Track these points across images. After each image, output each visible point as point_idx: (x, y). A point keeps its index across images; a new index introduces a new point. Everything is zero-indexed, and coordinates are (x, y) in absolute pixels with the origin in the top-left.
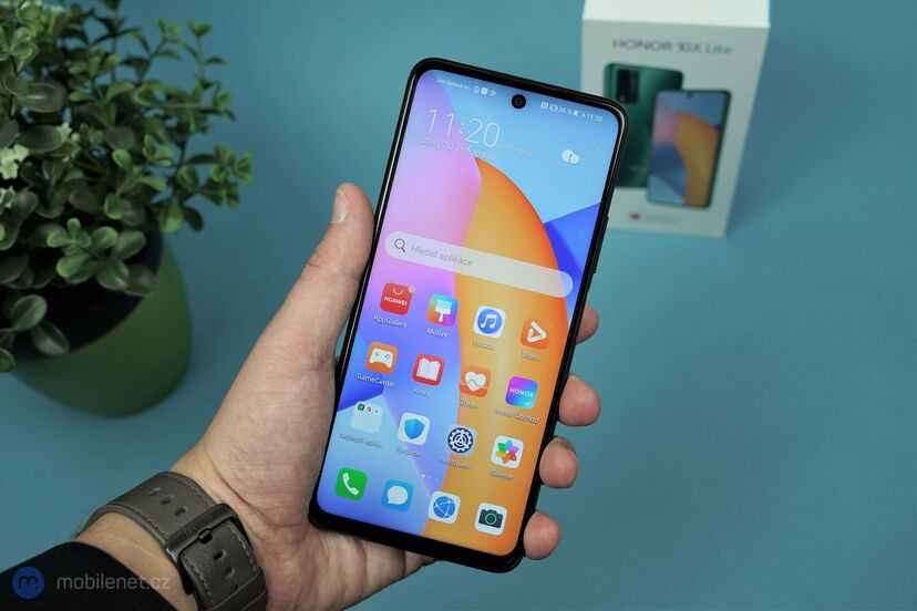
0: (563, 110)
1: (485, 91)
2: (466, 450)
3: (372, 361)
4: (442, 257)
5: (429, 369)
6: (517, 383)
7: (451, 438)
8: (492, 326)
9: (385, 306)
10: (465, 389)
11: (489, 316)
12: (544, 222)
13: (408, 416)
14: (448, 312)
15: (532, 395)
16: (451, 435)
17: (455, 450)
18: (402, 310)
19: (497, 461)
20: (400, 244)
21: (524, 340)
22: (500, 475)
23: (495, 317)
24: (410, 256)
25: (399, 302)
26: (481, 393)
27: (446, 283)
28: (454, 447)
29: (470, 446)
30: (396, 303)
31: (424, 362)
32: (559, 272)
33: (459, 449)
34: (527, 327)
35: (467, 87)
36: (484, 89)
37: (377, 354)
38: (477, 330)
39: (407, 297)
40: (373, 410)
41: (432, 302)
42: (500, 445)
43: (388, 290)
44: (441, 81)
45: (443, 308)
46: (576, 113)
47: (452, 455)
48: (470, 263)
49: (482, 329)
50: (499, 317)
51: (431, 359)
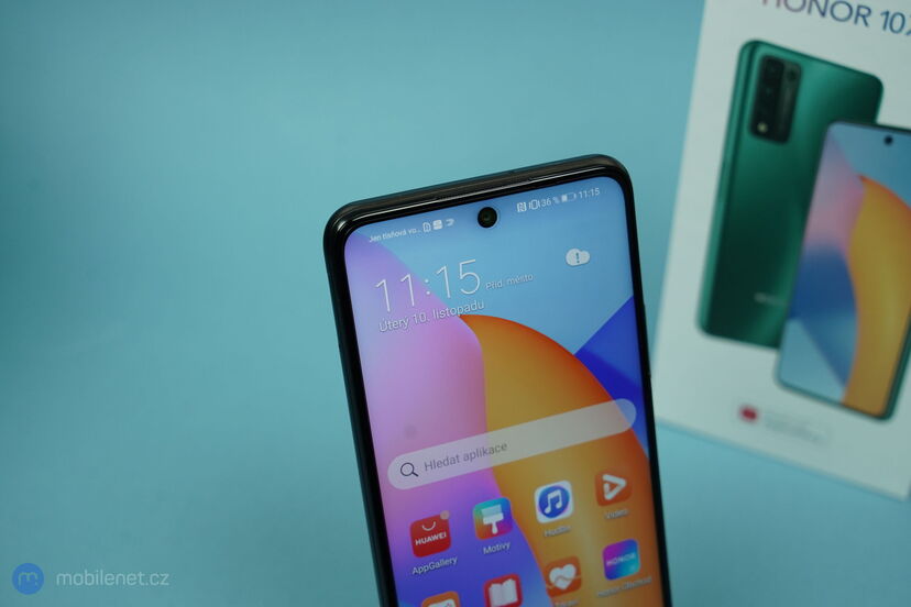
0: (547, 202)
1: (438, 224)
4: (467, 457)
6: (611, 552)
8: (559, 505)
11: (551, 496)
12: (574, 352)
14: (500, 517)
15: (633, 556)
20: (407, 469)
21: (602, 501)
23: (557, 493)
24: (427, 477)
25: (435, 537)
27: (484, 486)
30: (434, 540)
31: (494, 588)
32: (614, 402)
34: (599, 484)
35: (413, 231)
36: (437, 223)
38: (542, 519)
39: (443, 526)
44: (375, 239)
45: (491, 516)
46: (564, 198)
48: (504, 447)
49: (548, 515)
50: (563, 491)
51: (501, 581)
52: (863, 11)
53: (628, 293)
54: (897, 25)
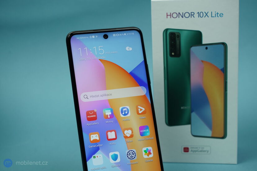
0: (121, 35)
1: (93, 37)
2: (134, 157)
3: (92, 140)
4: (101, 96)
5: (112, 135)
6: (141, 128)
7: (128, 155)
8: (126, 113)
9: (89, 119)
10: (126, 137)
11: (124, 110)
12: (129, 72)
13: (111, 154)
14: (110, 113)
15: (148, 130)
16: (127, 154)
17: (131, 159)
18: (95, 119)
19: (146, 157)
20: (86, 97)
21: (138, 113)
22: (148, 161)
23: (126, 109)
24: (91, 100)
25: (93, 116)
26: (132, 136)
27: (107, 104)
28: (130, 158)
29: (135, 155)
30: (93, 117)
31: (109, 133)
32: (140, 87)
33: (132, 158)
34: (137, 109)
35: (87, 37)
37: (92, 137)
38: (122, 116)
39: (95, 113)
40: (99, 157)
41: (104, 112)
42: (144, 151)
43: (88, 114)
45: (108, 113)
46: (125, 34)
47: (131, 161)
48: (111, 95)
49: (123, 115)
50: (127, 109)
51: (111, 131)
52: (193, 14)
53: (143, 59)
54: (201, 15)
